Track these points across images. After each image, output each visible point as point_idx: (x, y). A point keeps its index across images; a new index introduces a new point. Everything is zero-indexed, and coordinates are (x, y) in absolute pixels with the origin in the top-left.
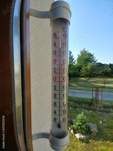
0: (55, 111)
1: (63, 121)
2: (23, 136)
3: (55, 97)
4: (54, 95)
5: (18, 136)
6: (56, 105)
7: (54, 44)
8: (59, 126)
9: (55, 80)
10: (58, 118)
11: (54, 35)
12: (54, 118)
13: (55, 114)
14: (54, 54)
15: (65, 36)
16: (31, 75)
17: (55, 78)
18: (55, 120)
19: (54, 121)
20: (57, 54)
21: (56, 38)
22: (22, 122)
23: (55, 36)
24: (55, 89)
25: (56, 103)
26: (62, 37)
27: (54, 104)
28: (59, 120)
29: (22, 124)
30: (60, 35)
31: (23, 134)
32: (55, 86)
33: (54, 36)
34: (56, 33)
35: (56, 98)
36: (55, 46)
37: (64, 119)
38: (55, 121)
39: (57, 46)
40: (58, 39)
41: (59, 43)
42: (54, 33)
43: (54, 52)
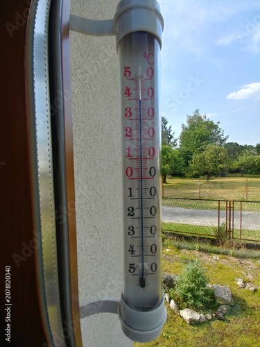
0: (132, 247)
1: (150, 272)
2: (59, 305)
3: (131, 213)
4: (129, 210)
5: (46, 309)
6: (134, 233)
7: (125, 93)
8: (142, 283)
9: (129, 174)
10: (140, 265)
11: (126, 71)
12: (130, 265)
13: (132, 253)
14: (126, 115)
15: (152, 72)
16: (75, 168)
17: (129, 170)
18: (132, 267)
19: (130, 271)
20: (134, 117)
21: (129, 78)
22: (56, 276)
23: (128, 74)
24: (131, 196)
25: (133, 228)
26: (145, 76)
27: (129, 231)
28: (141, 269)
29: (56, 281)
30: (140, 70)
31: (58, 301)
32: (130, 189)
33: (125, 75)
34: (129, 68)
35: (132, 215)
36: (129, 96)
37: (154, 266)
38: (132, 270)
39: (133, 96)
40: (135, 80)
41: (137, 89)
42: (126, 68)
43: (126, 110)
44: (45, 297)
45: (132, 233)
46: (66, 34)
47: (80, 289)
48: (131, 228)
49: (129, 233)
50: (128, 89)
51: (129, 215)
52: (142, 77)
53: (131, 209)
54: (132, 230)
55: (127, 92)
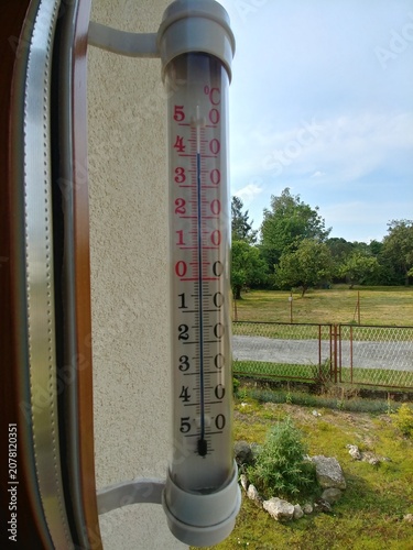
0: (185, 390)
1: (214, 429)
2: (61, 498)
3: (184, 335)
4: (180, 329)
5: (41, 503)
6: (188, 367)
7: (176, 146)
8: (202, 448)
9: (181, 272)
10: (199, 418)
11: (176, 112)
12: (182, 419)
13: (186, 400)
14: (177, 179)
15: (217, 117)
17: (181, 265)
18: (185, 423)
19: (181, 429)
20: (189, 181)
21: (182, 122)
22: (56, 450)
23: (180, 117)
24: (183, 306)
25: (187, 358)
26: (207, 121)
27: (180, 364)
28: (199, 424)
29: (57, 458)
30: (199, 111)
31: (60, 490)
32: (183, 296)
33: (176, 117)
34: (182, 108)
35: (186, 339)
36: (181, 150)
37: (220, 419)
38: (186, 428)
39: (188, 150)
40: (191, 125)
41: (194, 141)
42: (176, 107)
43: (177, 172)
44: (36, 475)
45: (185, 366)
46: (81, 50)
47: (98, 470)
48: (184, 359)
49: (181, 367)
50: (180, 140)
51: (180, 337)
52: (201, 121)
53: (183, 328)
54: (186, 363)
55: (179, 145)
